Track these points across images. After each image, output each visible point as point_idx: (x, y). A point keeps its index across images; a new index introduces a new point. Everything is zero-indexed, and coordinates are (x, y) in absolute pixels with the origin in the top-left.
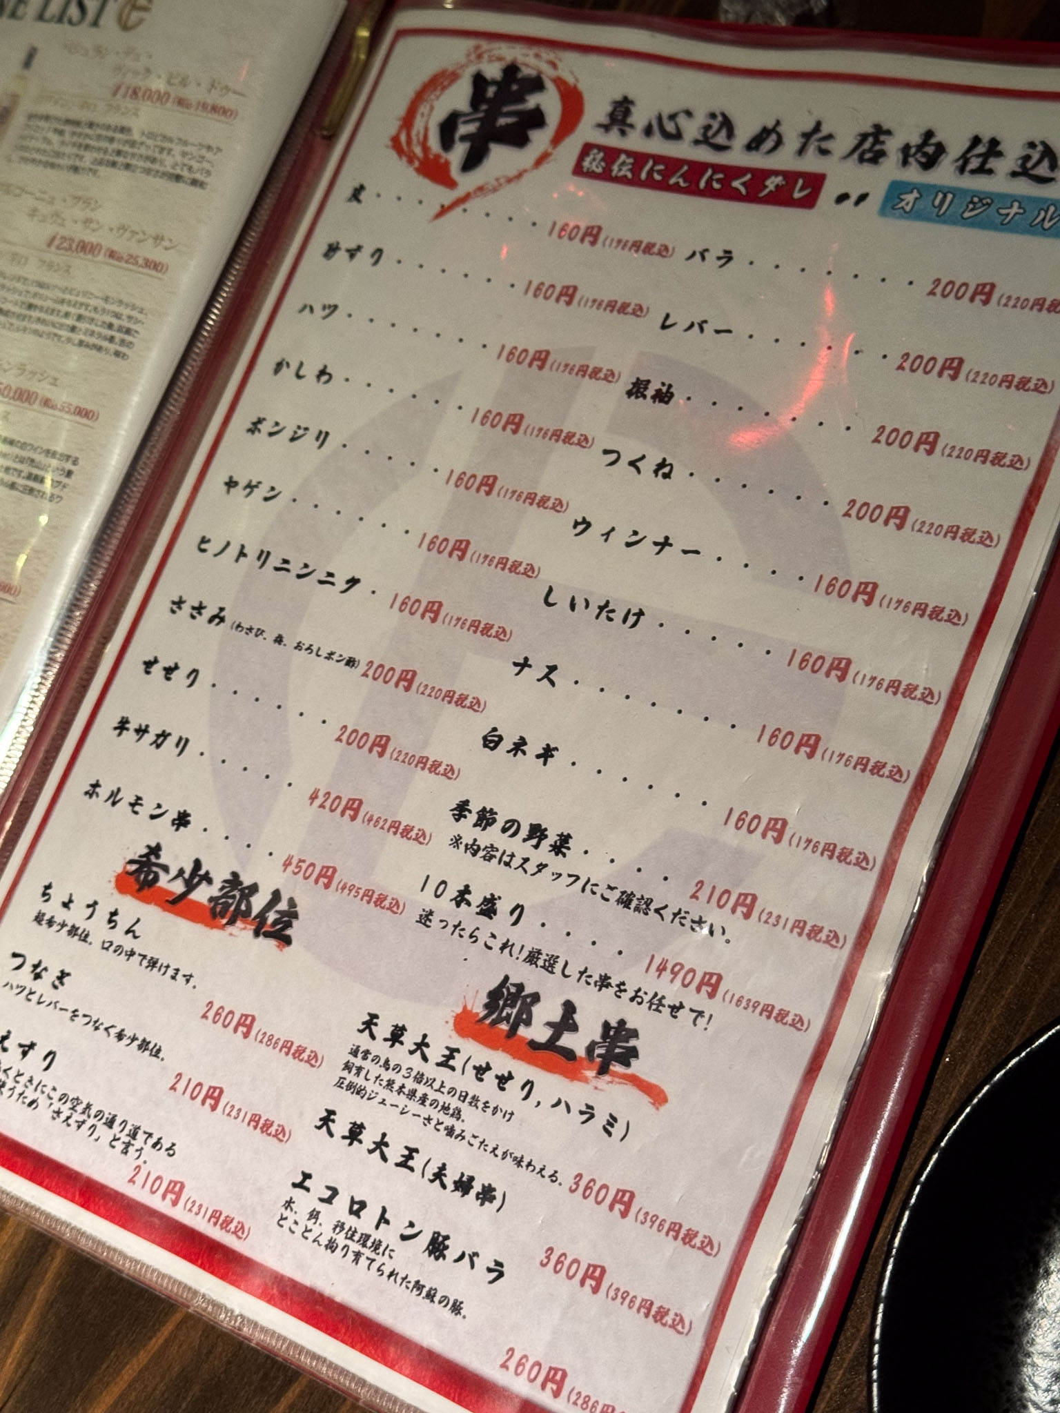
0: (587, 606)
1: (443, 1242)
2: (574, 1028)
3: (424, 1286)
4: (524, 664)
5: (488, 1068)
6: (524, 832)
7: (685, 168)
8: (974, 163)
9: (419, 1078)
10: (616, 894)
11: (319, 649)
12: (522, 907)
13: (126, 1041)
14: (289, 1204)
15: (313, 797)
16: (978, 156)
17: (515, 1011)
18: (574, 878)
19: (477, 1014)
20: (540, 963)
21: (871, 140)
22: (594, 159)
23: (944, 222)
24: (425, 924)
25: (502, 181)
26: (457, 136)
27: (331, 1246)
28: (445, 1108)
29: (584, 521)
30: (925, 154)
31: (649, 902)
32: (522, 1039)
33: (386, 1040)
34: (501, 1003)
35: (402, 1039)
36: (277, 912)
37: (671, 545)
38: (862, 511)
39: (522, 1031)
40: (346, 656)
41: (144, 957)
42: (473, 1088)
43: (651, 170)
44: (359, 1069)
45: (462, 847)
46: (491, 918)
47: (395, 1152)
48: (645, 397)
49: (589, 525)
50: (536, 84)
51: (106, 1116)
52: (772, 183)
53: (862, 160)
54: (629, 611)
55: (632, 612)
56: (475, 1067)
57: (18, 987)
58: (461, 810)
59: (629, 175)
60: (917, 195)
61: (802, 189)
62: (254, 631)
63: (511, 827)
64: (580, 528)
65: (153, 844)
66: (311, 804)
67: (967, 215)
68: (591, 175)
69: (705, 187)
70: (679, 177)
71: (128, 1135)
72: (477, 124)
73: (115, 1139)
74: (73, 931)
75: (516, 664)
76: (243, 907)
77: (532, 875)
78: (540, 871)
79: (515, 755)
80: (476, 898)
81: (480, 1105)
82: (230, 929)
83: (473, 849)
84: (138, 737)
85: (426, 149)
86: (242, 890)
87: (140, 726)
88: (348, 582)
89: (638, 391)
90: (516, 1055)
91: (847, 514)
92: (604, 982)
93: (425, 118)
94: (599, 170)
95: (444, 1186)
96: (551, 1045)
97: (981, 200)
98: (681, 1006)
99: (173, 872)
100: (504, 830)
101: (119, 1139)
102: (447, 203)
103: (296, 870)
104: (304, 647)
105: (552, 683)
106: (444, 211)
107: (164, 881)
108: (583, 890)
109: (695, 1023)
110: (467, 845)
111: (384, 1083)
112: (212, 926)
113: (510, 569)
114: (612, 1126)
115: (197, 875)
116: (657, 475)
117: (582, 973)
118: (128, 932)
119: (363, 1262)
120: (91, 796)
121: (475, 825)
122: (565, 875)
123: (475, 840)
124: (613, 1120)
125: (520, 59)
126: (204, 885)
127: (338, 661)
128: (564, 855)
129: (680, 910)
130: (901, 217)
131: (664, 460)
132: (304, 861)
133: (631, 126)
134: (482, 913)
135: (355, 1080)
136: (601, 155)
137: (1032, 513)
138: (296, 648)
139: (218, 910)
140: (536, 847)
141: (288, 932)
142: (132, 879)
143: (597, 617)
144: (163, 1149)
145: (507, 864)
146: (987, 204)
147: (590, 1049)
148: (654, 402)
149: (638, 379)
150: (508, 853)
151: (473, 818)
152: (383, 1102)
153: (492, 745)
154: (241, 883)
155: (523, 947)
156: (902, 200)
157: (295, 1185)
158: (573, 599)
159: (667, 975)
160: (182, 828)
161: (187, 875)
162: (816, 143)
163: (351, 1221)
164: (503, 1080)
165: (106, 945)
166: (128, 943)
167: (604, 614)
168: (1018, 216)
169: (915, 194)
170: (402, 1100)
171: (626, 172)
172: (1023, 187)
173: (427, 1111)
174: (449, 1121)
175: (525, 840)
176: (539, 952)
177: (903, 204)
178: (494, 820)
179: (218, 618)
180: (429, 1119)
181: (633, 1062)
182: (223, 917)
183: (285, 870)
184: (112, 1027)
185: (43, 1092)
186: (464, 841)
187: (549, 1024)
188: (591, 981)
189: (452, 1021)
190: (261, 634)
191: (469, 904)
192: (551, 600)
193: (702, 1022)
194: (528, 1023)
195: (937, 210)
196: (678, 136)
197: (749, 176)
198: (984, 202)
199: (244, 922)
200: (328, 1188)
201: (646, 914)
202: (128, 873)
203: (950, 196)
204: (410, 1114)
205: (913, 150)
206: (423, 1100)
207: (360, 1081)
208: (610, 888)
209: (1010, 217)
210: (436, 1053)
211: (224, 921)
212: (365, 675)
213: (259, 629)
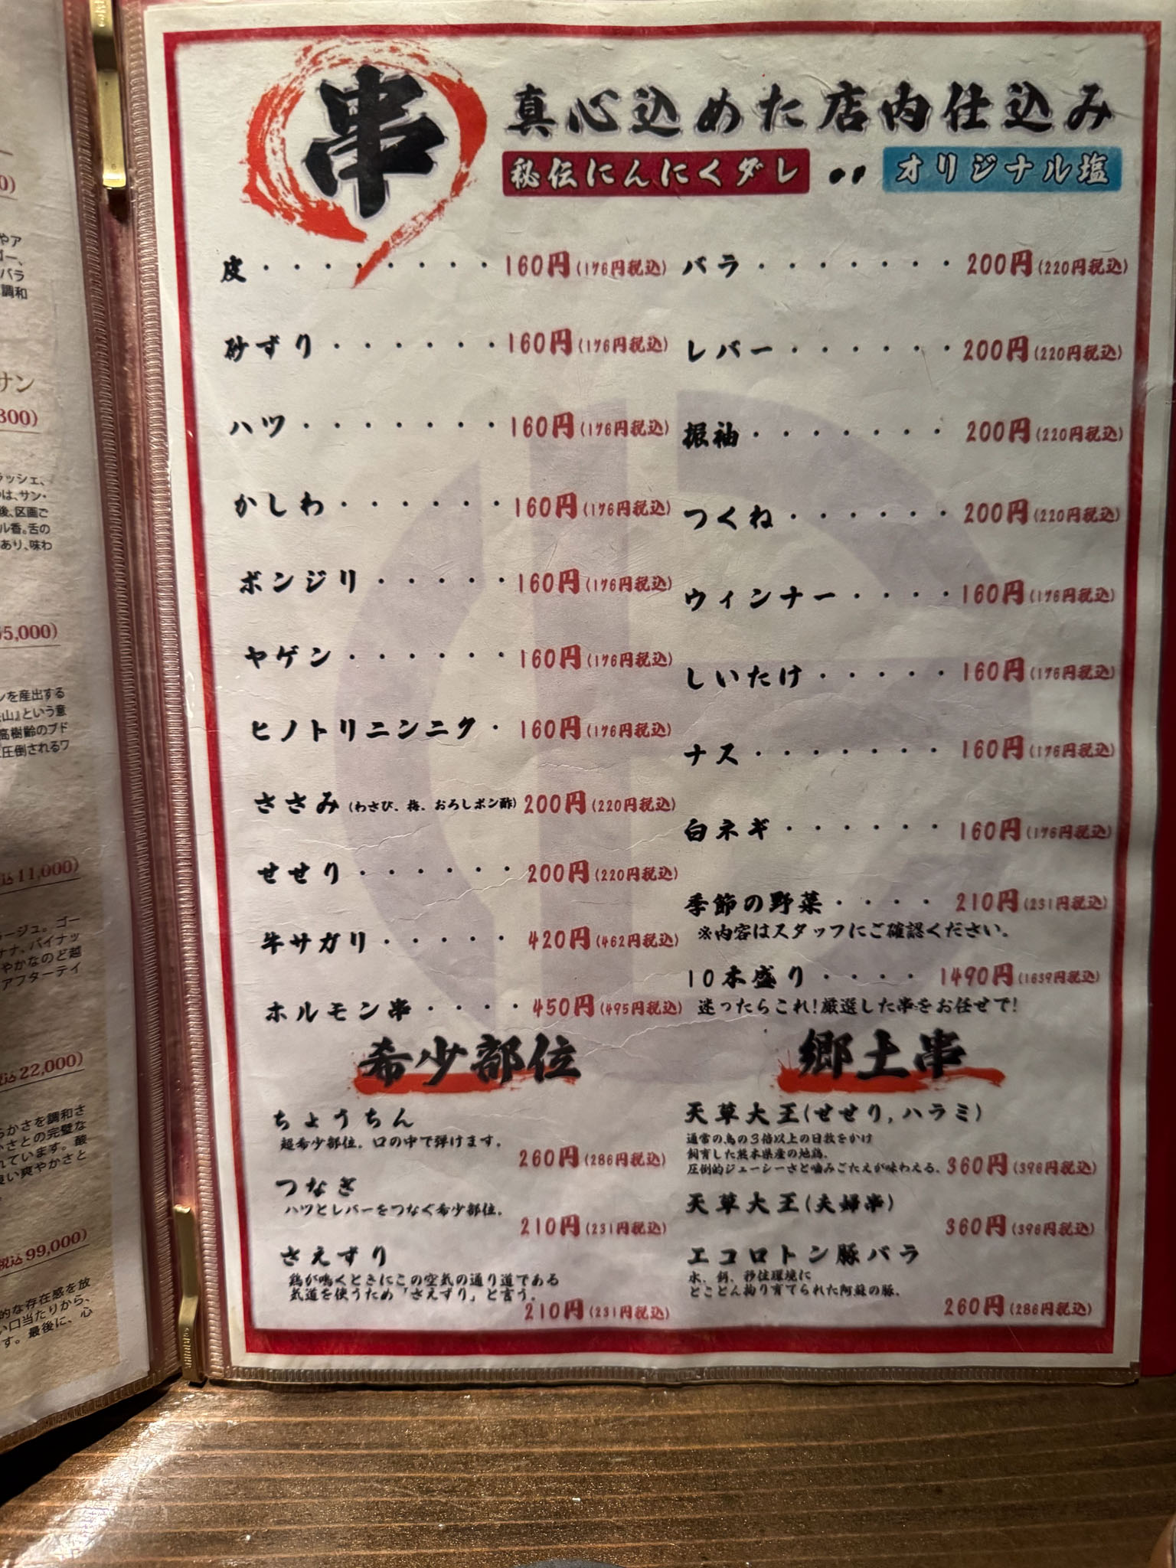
0: (736, 678)
1: (851, 1250)
2: (895, 1050)
3: (850, 1288)
4: (697, 753)
5: (829, 1108)
6: (768, 902)
7: (637, 163)
8: (964, 117)
9: (768, 1139)
10: (885, 930)
11: (464, 801)
12: (799, 969)
13: (451, 1214)
14: (694, 1278)
15: (533, 940)
16: (965, 107)
17: (832, 1056)
18: (837, 929)
19: (797, 1069)
20: (839, 1009)
21: (843, 102)
22: (524, 171)
23: (957, 189)
24: (708, 1013)
25: (421, 218)
26: (336, 173)
27: (750, 1291)
28: (805, 1154)
29: (696, 593)
30: (909, 112)
31: (919, 926)
32: (850, 1075)
33: (718, 1120)
34: (816, 1053)
35: (734, 1114)
36: (550, 1053)
37: (801, 595)
38: (981, 513)
39: (847, 1069)
40: (497, 798)
41: (429, 1139)
42: (822, 1128)
43: (596, 172)
44: (706, 1154)
45: (713, 936)
46: (773, 987)
47: (774, 1203)
48: (706, 443)
49: (702, 596)
50: (409, 88)
51: (469, 1277)
52: (748, 167)
53: (842, 128)
54: (783, 671)
55: (787, 670)
56: (816, 1112)
57: (302, 1208)
58: (696, 904)
59: (574, 183)
60: (919, 162)
61: (785, 173)
62: (380, 806)
63: (753, 902)
64: (695, 601)
65: (380, 1040)
66: (534, 948)
67: (977, 177)
68: (526, 191)
69: (669, 182)
70: (634, 175)
71: (502, 1285)
72: (354, 152)
73: (490, 1293)
74: (333, 1143)
75: (688, 755)
76: (512, 1061)
77: (794, 938)
78: (800, 932)
79: (727, 839)
80: (748, 974)
81: (836, 1139)
82: (509, 1085)
83: (725, 934)
84: (299, 948)
85: (302, 198)
86: (503, 1048)
87: (295, 936)
88: (461, 725)
89: (696, 439)
90: (850, 1088)
91: (969, 520)
92: (906, 1004)
93: (280, 155)
94: (536, 184)
95: (832, 1211)
96: (880, 1070)
97: (985, 159)
98: (987, 1001)
99: (417, 1057)
100: (747, 908)
101: (495, 1291)
102: (364, 262)
103: (551, 1011)
104: (446, 805)
105: (735, 762)
106: (364, 271)
107: (410, 1068)
108: (852, 936)
109: (1003, 1010)
110: (717, 933)
111: (737, 1155)
112: (489, 1090)
113: (638, 663)
114: (965, 1113)
115: (446, 1053)
116: (756, 526)
117: (882, 1005)
118: (396, 1124)
119: (785, 1292)
120: (276, 1019)
121: (717, 913)
122: (828, 929)
123: (723, 926)
124: (963, 1109)
125: (374, 59)
126: (458, 1058)
127: (491, 807)
128: (818, 911)
129: (952, 924)
130: (909, 190)
131: (757, 508)
132: (554, 1000)
133: (551, 122)
134: (760, 985)
135: (706, 1162)
136: (530, 164)
137: (1140, 481)
138: (437, 808)
139: (487, 1073)
140: (786, 912)
141: (572, 1066)
142: (373, 1079)
143: (752, 685)
144: (545, 1283)
145: (764, 936)
146: (993, 162)
147: (919, 1062)
148: (719, 446)
149: (690, 424)
150: (760, 925)
151: (712, 907)
152: (743, 1170)
153: (698, 836)
154: (499, 1042)
155: (815, 1001)
156: (904, 169)
157: (691, 1262)
158: (718, 675)
159: (963, 981)
160: (404, 1016)
161: (434, 1054)
162: (782, 113)
163: (757, 1268)
164: (849, 1114)
165: (379, 1142)
166: (402, 1132)
167: (757, 681)
168: (1027, 172)
169: (915, 161)
170: (760, 1162)
171: (566, 179)
172: (1021, 138)
173: (788, 1162)
174: (812, 1162)
175: (771, 910)
176: (833, 1000)
177: (906, 173)
178: (734, 903)
179: (327, 804)
180: (793, 1167)
181: (963, 1059)
182: (496, 1077)
183: (538, 1015)
184: (429, 1206)
185: (391, 1283)
186: (712, 930)
187: (870, 1055)
188: (894, 1008)
189: (776, 1085)
190: (389, 806)
191: (743, 982)
192: (696, 682)
193: (1009, 1007)
194: (849, 1060)
195: (945, 175)
196: (610, 125)
197: (715, 163)
198: (989, 159)
199: (521, 1074)
200: (724, 1252)
201: (921, 937)
202: (365, 1075)
203: (952, 159)
204: (773, 1169)
205: (895, 109)
206: (780, 1155)
207: (712, 1161)
208: (876, 925)
209: (1020, 174)
210: (773, 1113)
211: (499, 1080)
212: (528, 810)
213: (384, 803)
